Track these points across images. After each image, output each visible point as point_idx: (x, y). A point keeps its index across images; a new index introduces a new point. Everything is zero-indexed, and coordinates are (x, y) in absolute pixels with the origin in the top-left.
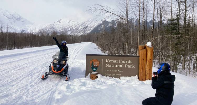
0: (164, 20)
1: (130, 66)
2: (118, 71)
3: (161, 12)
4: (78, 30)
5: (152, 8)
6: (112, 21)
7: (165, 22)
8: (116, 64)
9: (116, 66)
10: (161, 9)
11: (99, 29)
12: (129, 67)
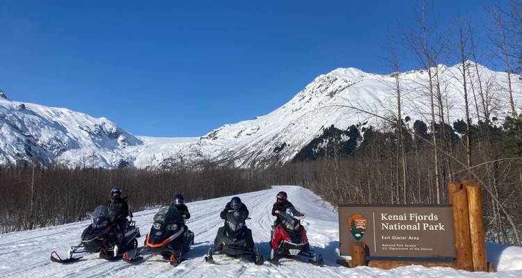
0: (495, 119)
1: (434, 228)
2: (410, 238)
3: (485, 104)
4: (260, 155)
5: (458, 94)
6: (349, 128)
7: (499, 124)
8: (402, 222)
9: (403, 227)
10: (485, 96)
11: (316, 151)
12: (432, 228)
